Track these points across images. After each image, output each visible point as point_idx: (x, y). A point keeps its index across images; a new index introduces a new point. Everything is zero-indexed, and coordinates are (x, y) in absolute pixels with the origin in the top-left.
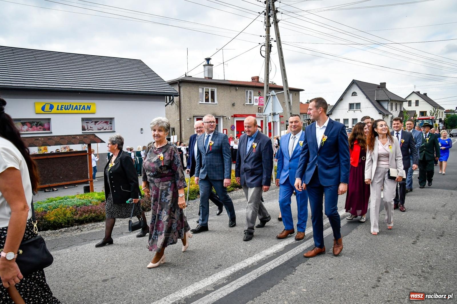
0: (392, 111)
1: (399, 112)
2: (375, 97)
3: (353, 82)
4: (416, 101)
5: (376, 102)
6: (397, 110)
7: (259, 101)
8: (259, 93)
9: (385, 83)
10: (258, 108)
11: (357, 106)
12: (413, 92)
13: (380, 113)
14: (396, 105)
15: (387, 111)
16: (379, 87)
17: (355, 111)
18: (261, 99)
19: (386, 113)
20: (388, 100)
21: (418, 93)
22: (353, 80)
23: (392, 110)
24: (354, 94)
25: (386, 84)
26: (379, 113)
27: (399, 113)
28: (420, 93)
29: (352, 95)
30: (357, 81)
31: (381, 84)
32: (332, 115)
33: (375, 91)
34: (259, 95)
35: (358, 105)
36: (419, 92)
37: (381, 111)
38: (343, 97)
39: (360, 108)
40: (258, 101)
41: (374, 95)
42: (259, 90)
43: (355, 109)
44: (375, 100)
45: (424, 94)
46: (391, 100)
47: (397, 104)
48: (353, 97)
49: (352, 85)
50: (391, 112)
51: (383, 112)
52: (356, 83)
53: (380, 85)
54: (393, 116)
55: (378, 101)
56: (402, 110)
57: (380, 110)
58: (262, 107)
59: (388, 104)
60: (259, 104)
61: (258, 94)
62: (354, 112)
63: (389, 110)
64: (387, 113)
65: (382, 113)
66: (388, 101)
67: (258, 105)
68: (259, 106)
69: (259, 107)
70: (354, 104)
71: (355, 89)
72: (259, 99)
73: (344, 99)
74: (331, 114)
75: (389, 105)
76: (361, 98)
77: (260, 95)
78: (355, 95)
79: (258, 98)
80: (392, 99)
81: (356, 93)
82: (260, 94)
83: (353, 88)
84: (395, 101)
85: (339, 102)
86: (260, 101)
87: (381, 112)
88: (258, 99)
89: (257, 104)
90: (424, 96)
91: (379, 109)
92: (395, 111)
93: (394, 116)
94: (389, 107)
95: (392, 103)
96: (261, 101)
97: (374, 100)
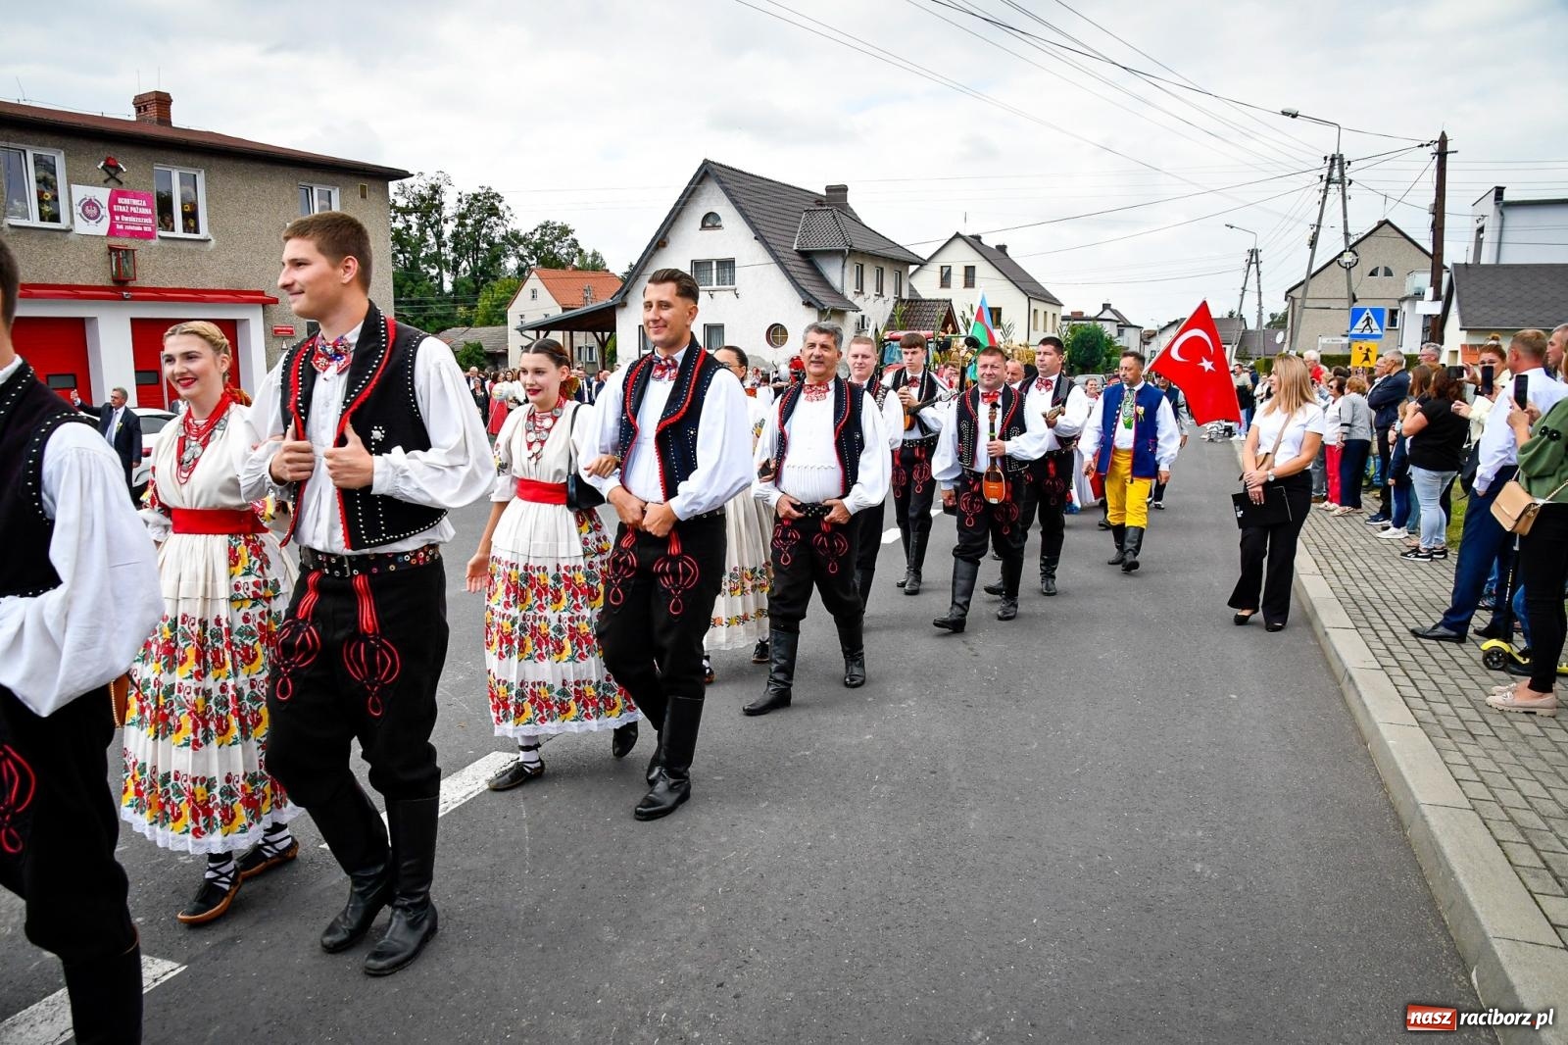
0: (861, 297)
1: (892, 302)
2: (797, 239)
3: (706, 172)
4: (966, 267)
5: (797, 258)
6: (881, 295)
7: (113, 214)
8: (112, 171)
9: (844, 189)
10: (104, 248)
11: (725, 271)
12: (958, 236)
13: (808, 304)
14: (880, 272)
15: (841, 296)
16: (819, 201)
17: (716, 294)
18: (120, 200)
19: (829, 303)
20: (844, 251)
21: (975, 242)
22: (706, 162)
23: (862, 292)
24: (710, 221)
25: (848, 192)
26: (804, 304)
27: (890, 306)
28: (981, 243)
29: (703, 227)
30: (721, 165)
31: (829, 189)
32: (626, 310)
33: (798, 215)
34: (112, 182)
35: (727, 265)
36: (978, 238)
37: (811, 295)
38: (669, 235)
39: (733, 284)
40: (105, 212)
41: (793, 229)
42: (106, 155)
43: (715, 286)
44: (795, 247)
45: (997, 247)
46: (853, 252)
47: (882, 269)
48: (707, 233)
49: (703, 183)
50: (858, 301)
51: (817, 301)
52: (717, 176)
53: (825, 194)
54: (863, 317)
55: (807, 256)
56: (905, 295)
57: (810, 289)
58: (131, 243)
59: (843, 266)
60: (112, 231)
61: (105, 176)
62: (711, 295)
63: (850, 294)
64: (832, 304)
65: (816, 304)
66: (843, 256)
67: (105, 234)
68: (115, 242)
69: (112, 249)
70: (710, 262)
71: (714, 200)
72: (113, 201)
73: (671, 239)
74: (624, 305)
75: (847, 270)
76: (734, 239)
77: (121, 183)
78: (714, 227)
79: (102, 195)
80: (856, 246)
81: (719, 219)
82: (119, 176)
83: (706, 196)
84: (874, 257)
85: (652, 255)
86: (120, 214)
87: (811, 300)
88: (105, 203)
89: (102, 228)
90: (997, 255)
91: (804, 287)
92: (873, 297)
93: (866, 319)
94: (846, 278)
95: (862, 265)
96: (126, 214)
97: (789, 250)
